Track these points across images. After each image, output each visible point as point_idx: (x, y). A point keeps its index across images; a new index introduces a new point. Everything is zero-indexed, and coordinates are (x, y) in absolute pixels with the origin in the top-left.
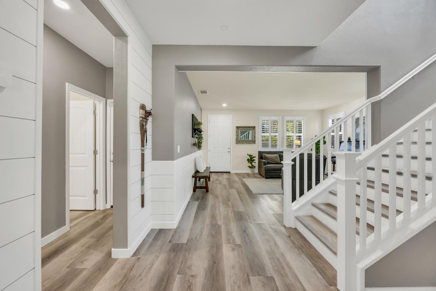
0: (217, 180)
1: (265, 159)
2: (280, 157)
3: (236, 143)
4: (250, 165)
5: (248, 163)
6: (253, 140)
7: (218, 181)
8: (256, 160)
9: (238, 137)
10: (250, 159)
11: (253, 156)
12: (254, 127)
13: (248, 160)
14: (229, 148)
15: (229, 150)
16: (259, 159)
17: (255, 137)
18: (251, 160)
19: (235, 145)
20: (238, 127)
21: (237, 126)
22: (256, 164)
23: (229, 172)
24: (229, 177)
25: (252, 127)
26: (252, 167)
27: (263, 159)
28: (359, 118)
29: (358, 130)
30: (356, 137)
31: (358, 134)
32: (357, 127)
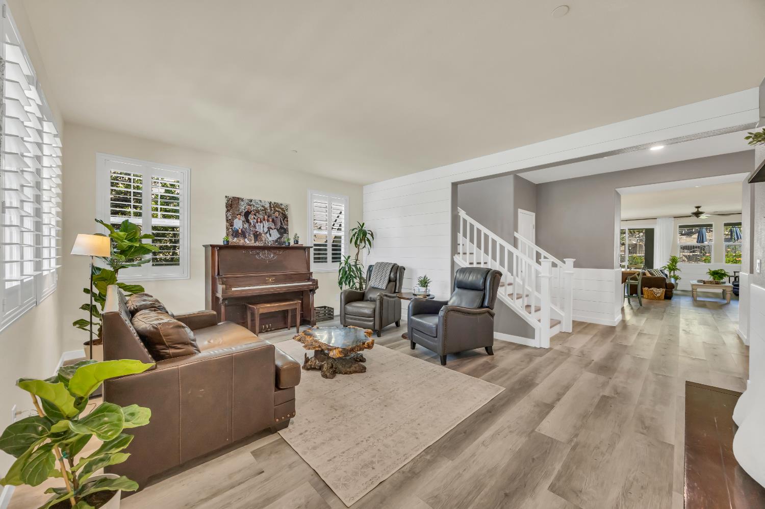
28: (238, 198)
29: (238, 224)
30: (235, 239)
31: (240, 231)
32: (234, 217)
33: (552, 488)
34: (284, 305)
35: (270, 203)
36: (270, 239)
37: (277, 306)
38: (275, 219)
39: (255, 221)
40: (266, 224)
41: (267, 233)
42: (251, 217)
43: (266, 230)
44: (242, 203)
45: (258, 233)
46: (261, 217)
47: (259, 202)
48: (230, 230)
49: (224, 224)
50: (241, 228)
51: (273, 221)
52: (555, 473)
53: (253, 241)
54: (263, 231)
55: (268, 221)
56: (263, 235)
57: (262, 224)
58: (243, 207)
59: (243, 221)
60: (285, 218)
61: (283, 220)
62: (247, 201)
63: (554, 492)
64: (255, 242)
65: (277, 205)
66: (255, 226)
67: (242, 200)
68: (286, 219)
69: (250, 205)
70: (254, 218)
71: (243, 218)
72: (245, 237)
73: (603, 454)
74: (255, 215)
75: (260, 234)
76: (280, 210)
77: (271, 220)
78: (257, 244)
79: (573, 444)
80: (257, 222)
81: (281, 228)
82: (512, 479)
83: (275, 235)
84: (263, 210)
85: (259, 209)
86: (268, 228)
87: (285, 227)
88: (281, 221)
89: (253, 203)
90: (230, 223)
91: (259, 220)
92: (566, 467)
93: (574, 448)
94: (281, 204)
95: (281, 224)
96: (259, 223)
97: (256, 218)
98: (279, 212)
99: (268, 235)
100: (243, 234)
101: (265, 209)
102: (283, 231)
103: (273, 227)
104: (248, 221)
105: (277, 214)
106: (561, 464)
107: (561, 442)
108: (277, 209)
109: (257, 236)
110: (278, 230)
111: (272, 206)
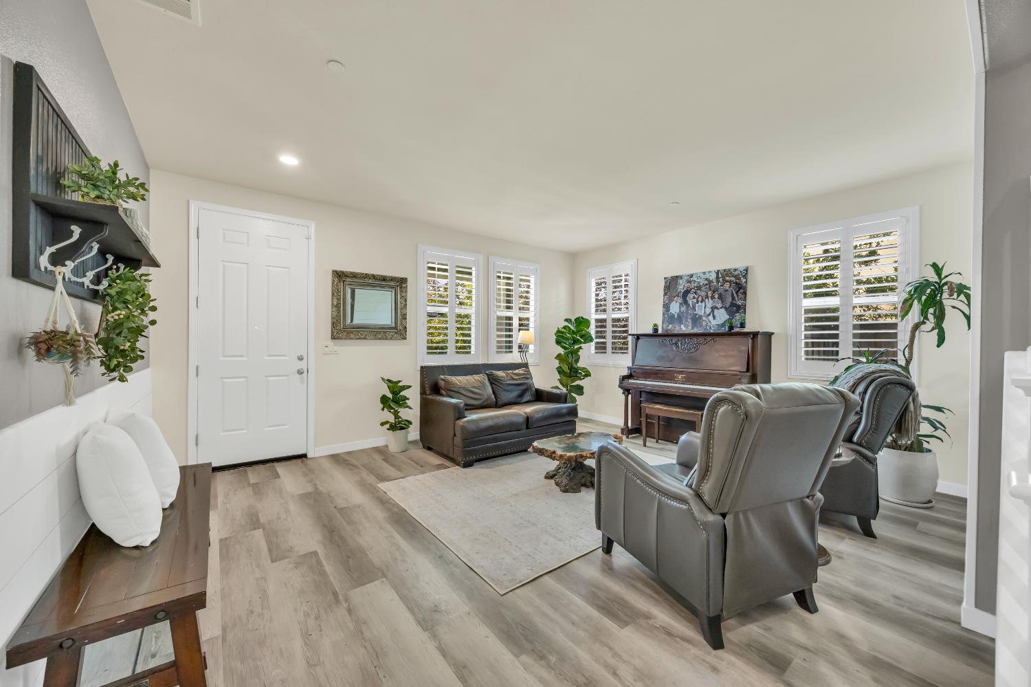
0: (254, 522)
1: (451, 393)
2: (491, 383)
3: (333, 338)
4: (391, 419)
5: (383, 409)
6: (400, 327)
7: (259, 533)
8: (413, 396)
9: (339, 312)
10: (390, 396)
11: (400, 384)
12: (403, 281)
13: (384, 400)
14: (300, 358)
15: (302, 365)
16: (423, 393)
17: (404, 317)
18: (394, 398)
19: (330, 343)
20: (343, 272)
21: (339, 269)
22: (412, 412)
23: (304, 456)
24: (310, 489)
25: (392, 279)
26: (399, 426)
27: (442, 395)
28: (677, 277)
29: (675, 308)
30: (671, 325)
31: (676, 316)
32: (671, 300)
33: (315, 553)
34: (675, 412)
35: (717, 273)
36: (714, 322)
37: (666, 410)
38: (723, 293)
39: (695, 300)
40: (709, 303)
41: (709, 315)
42: (691, 296)
43: (708, 311)
44: (681, 282)
45: (697, 316)
46: (703, 294)
47: (702, 275)
48: (666, 316)
49: (661, 309)
50: (678, 311)
51: (720, 297)
52: (324, 563)
53: (690, 327)
54: (705, 313)
55: (713, 297)
56: (704, 318)
57: (704, 303)
58: (681, 287)
59: (680, 304)
60: (740, 289)
61: (737, 293)
62: (686, 278)
63: (312, 553)
64: (693, 329)
65: (727, 272)
66: (694, 308)
67: (681, 277)
68: (741, 291)
69: (690, 282)
70: (694, 298)
71: (680, 300)
72: (681, 323)
73: (307, 615)
74: (695, 293)
75: (700, 317)
76: (733, 279)
77: (716, 296)
78: (696, 330)
79: (341, 597)
80: (698, 302)
81: (733, 305)
82: (342, 538)
83: (722, 316)
84: (706, 284)
85: (701, 284)
86: (712, 308)
87: (739, 303)
88: (733, 295)
89: (694, 278)
90: (666, 307)
91: (700, 299)
92: (323, 574)
93: (335, 594)
94: (735, 270)
95: (733, 298)
96: (700, 304)
97: (696, 297)
98: (730, 282)
99: (711, 318)
100: (680, 319)
101: (710, 282)
102: (736, 308)
103: (719, 305)
104: (685, 302)
105: (727, 286)
106: (328, 571)
107: (352, 589)
108: (728, 278)
109: (696, 320)
110: (726, 309)
111: (720, 276)
